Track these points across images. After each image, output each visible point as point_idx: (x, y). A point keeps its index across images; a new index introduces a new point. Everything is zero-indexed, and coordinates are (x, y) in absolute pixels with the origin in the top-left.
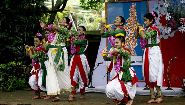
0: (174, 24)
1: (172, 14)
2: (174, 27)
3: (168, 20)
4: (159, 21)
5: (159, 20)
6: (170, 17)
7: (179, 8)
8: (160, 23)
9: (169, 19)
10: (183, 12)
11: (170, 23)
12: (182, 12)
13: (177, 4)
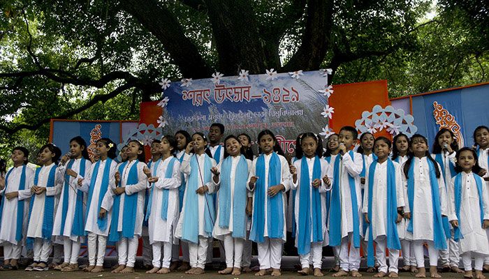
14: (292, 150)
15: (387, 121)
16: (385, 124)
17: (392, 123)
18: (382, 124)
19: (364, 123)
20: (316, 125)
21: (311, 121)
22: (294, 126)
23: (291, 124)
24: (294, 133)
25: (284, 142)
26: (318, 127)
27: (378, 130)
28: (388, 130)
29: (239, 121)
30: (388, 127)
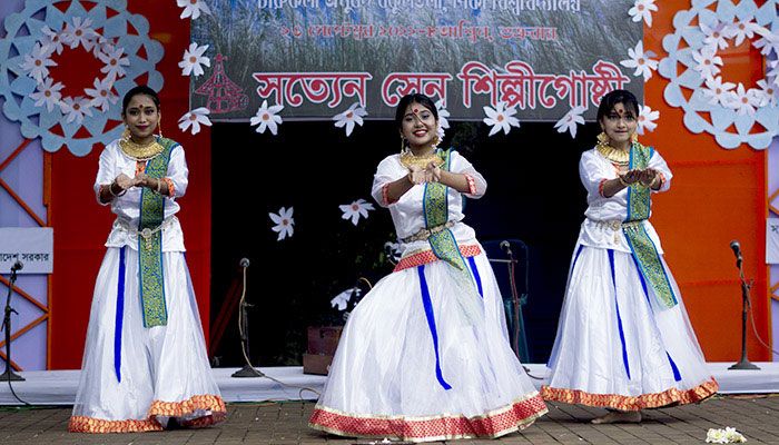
0: (223, 94)
1: (215, 52)
2: (224, 106)
3: (197, 74)
4: (47, 72)
5: (48, 67)
6: (207, 61)
7: (254, 29)
8: (52, 80)
9: (199, 71)
10: (271, 46)
11: (207, 89)
12: (267, 48)
13: (243, 11)
14: (551, 101)
15: (754, 21)
16: (750, 29)
17: (768, 27)
18: (742, 27)
19: (696, 21)
20: (612, 39)
21: (601, 29)
22: (555, 39)
23: (550, 34)
24: (557, 56)
25: (531, 78)
26: (618, 46)
27: (731, 41)
28: (757, 44)
29: (413, 17)
30: (757, 37)
